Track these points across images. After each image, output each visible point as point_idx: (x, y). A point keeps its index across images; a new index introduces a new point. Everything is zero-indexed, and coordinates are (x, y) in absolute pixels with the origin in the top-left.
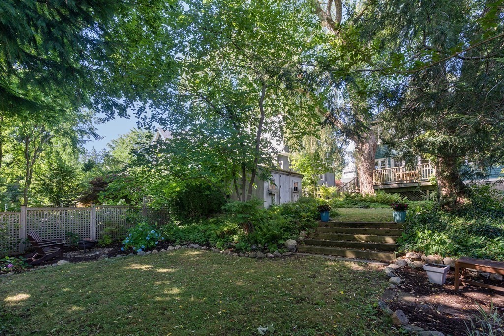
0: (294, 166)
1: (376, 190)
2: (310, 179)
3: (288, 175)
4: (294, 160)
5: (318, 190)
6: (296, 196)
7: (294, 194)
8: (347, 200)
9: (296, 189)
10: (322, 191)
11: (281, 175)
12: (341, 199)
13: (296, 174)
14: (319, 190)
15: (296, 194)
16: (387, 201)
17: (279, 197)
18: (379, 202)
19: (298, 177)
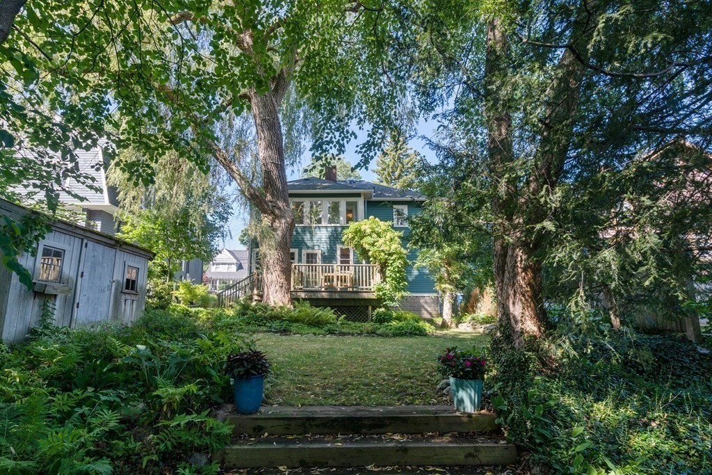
0: (126, 235)
1: (295, 300)
2: (160, 265)
3: (112, 246)
4: (129, 224)
5: (174, 288)
6: (129, 303)
7: (123, 297)
8: (244, 314)
9: (131, 285)
10: (182, 290)
11: (90, 244)
12: (231, 312)
13: (137, 247)
14: (177, 289)
15: (128, 297)
16: (317, 320)
17: (71, 304)
18: (303, 322)
19: (140, 255)
